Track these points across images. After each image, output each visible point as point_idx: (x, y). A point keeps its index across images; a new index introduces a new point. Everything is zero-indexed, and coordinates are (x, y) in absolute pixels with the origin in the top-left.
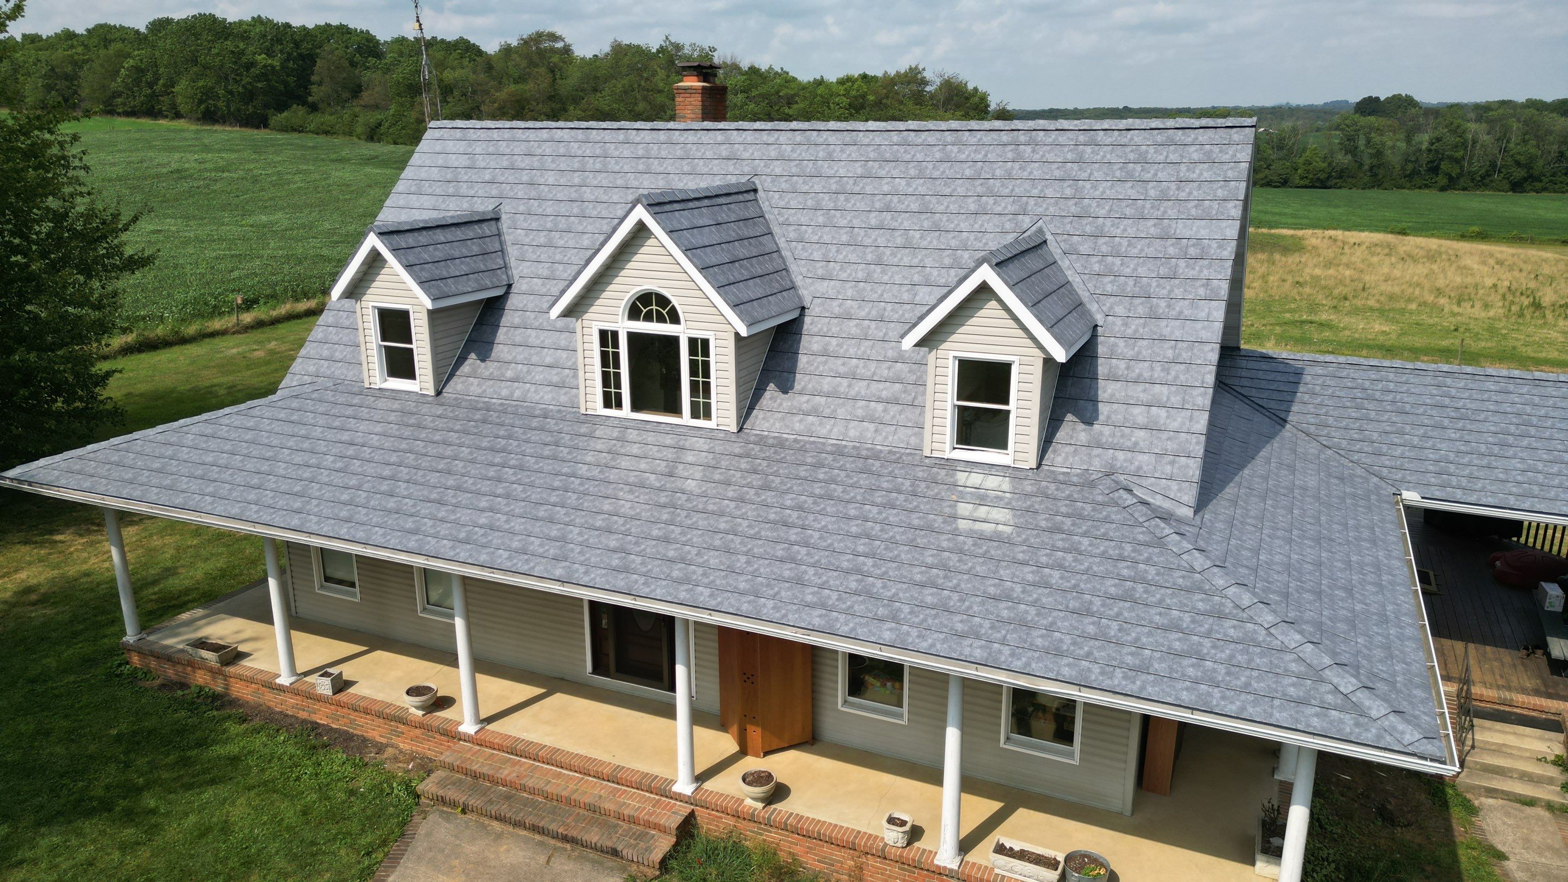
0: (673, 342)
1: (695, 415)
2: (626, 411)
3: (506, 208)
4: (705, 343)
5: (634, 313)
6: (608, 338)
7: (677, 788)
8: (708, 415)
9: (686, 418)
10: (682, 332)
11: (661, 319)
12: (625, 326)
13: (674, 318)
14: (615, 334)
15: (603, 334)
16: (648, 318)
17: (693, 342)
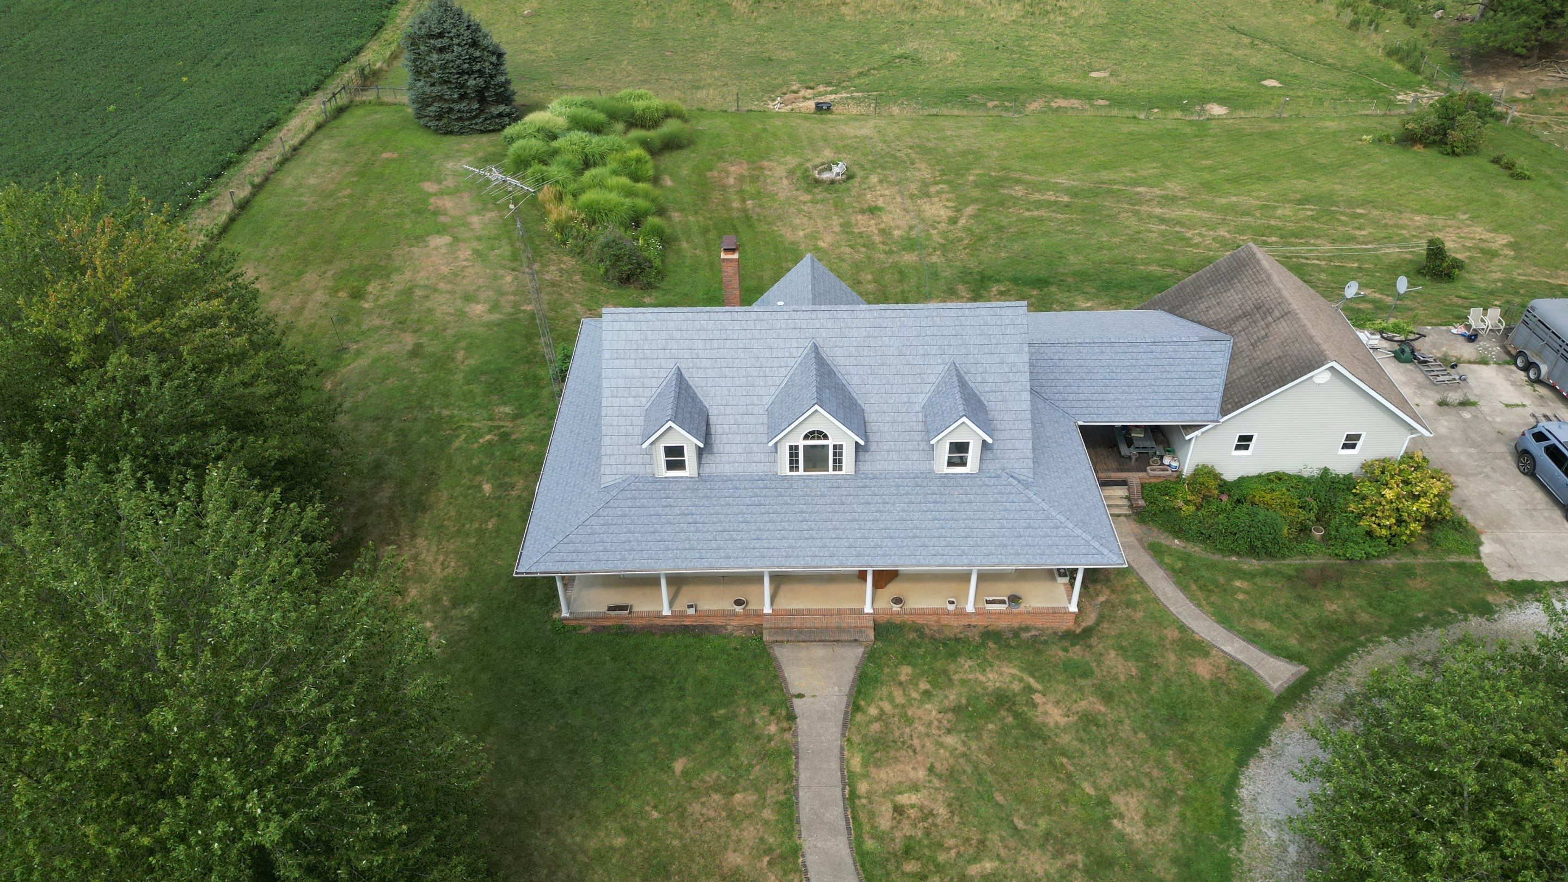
0: (825, 447)
1: (834, 469)
2: (801, 471)
3: (683, 366)
4: (841, 446)
5: (806, 437)
6: (793, 450)
7: (866, 611)
8: (840, 469)
9: (831, 472)
10: (830, 443)
11: (819, 438)
12: (802, 443)
13: (826, 437)
14: (797, 447)
15: (791, 448)
16: (813, 438)
17: (835, 447)
